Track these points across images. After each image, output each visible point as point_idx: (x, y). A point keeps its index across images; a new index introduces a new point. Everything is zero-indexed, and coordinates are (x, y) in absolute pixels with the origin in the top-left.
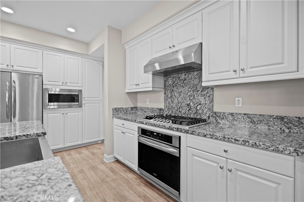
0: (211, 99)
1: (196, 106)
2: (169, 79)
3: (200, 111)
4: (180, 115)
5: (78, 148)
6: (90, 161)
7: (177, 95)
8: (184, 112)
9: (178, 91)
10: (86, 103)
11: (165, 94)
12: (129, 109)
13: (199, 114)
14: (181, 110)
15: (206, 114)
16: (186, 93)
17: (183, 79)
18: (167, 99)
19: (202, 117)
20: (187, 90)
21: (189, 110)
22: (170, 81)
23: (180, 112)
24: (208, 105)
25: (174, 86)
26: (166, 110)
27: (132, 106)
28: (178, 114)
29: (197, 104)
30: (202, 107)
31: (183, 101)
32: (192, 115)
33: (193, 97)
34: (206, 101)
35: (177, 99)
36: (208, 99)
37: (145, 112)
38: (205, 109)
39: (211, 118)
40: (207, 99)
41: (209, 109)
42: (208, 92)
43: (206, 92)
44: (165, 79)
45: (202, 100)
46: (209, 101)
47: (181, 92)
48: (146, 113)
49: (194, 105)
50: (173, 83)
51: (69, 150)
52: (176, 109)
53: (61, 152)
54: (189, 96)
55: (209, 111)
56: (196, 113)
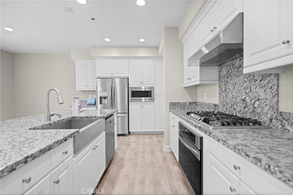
0: (273, 91)
1: (253, 102)
2: (224, 68)
3: (259, 110)
4: (234, 114)
5: (152, 134)
6: (153, 146)
7: (231, 88)
8: (238, 109)
9: (232, 82)
10: (157, 98)
11: (219, 87)
12: (187, 104)
13: (257, 113)
14: (235, 107)
15: (266, 114)
16: (242, 84)
17: (237, 66)
18: (222, 93)
19: (262, 119)
20: (242, 80)
21: (245, 107)
22: (224, 71)
23: (235, 109)
24: (270, 101)
25: (228, 76)
26: (221, 106)
27: (191, 101)
28: (233, 113)
29: (254, 99)
30: (262, 104)
31: (238, 95)
32: (248, 115)
33: (250, 90)
34: (267, 95)
35: (231, 92)
36: (270, 91)
37: (203, 107)
38: (266, 106)
39: (274, 120)
40: (268, 91)
41: (272, 107)
42: (269, 81)
43: (267, 81)
44: (220, 69)
45: (261, 93)
46: (271, 94)
47: (235, 84)
48: (204, 109)
49: (251, 101)
50: (228, 73)
51: (145, 134)
52: (231, 106)
53: (140, 134)
54: (245, 88)
55: (271, 110)
56: (253, 112)
